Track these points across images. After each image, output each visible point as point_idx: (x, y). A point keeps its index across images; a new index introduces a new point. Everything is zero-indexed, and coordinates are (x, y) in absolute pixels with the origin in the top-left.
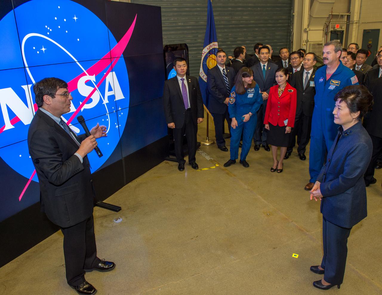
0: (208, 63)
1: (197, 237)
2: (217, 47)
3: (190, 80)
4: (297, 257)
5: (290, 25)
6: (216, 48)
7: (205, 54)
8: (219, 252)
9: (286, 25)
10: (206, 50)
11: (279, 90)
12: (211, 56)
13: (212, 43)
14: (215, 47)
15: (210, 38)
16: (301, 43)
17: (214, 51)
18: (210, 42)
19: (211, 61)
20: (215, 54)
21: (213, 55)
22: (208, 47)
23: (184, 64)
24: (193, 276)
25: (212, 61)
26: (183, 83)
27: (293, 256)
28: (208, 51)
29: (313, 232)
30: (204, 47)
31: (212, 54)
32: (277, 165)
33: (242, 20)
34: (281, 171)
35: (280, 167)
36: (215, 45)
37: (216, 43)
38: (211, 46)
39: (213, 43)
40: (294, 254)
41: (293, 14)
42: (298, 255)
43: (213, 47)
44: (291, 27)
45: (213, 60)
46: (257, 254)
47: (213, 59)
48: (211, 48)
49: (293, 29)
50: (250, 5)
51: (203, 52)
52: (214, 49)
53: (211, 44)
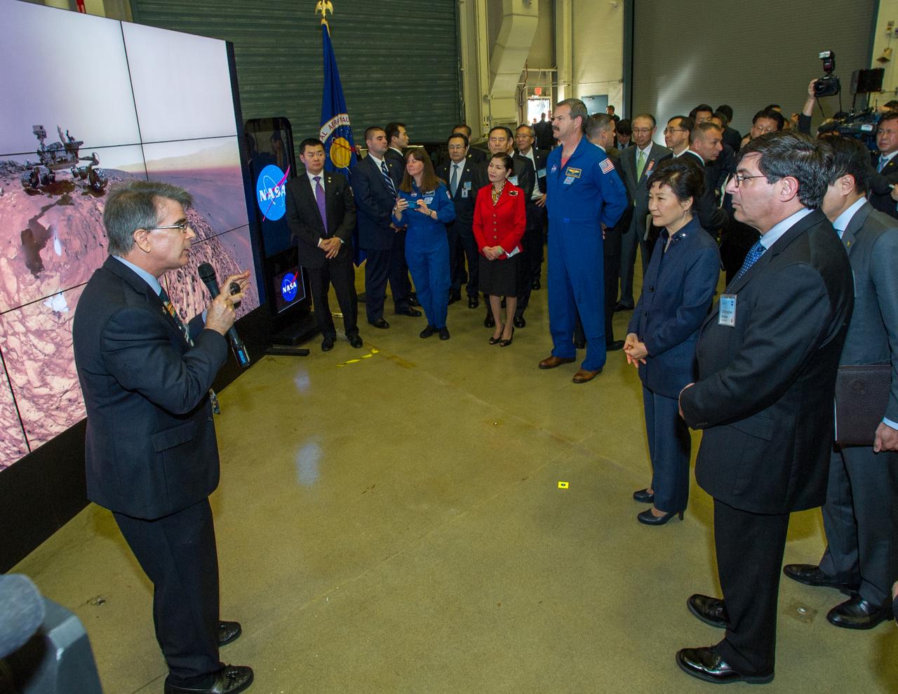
0: (333, 154)
1: (374, 486)
2: (348, 123)
3: (330, 178)
4: (567, 487)
5: (457, 89)
6: (346, 126)
7: (327, 136)
8: (425, 506)
9: (451, 89)
10: (326, 131)
11: (494, 193)
12: (337, 141)
13: (337, 115)
14: (344, 123)
15: (334, 106)
16: (480, 123)
17: (344, 132)
18: (334, 115)
19: (338, 150)
20: (344, 137)
21: (342, 139)
22: (330, 123)
23: (319, 151)
24: (388, 560)
25: (341, 152)
26: (318, 183)
27: (560, 486)
28: (332, 130)
29: (581, 440)
30: (323, 124)
31: (340, 136)
32: (502, 333)
33: (369, 81)
34: (508, 343)
35: (506, 337)
36: (343, 119)
37: (346, 116)
38: (335, 122)
39: (339, 116)
40: (560, 483)
41: (462, 69)
42: (567, 484)
43: (340, 124)
44: (460, 93)
45: (343, 149)
46: (497, 496)
47: (341, 146)
48: (337, 126)
49: (463, 97)
50: (382, 52)
51: (321, 134)
52: (343, 127)
53: (336, 118)
